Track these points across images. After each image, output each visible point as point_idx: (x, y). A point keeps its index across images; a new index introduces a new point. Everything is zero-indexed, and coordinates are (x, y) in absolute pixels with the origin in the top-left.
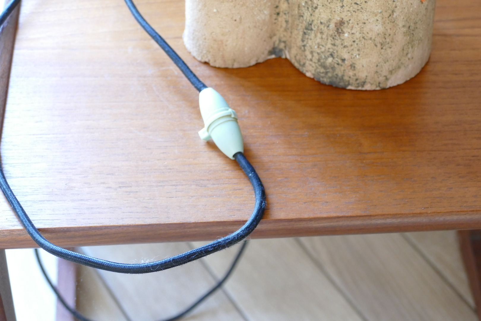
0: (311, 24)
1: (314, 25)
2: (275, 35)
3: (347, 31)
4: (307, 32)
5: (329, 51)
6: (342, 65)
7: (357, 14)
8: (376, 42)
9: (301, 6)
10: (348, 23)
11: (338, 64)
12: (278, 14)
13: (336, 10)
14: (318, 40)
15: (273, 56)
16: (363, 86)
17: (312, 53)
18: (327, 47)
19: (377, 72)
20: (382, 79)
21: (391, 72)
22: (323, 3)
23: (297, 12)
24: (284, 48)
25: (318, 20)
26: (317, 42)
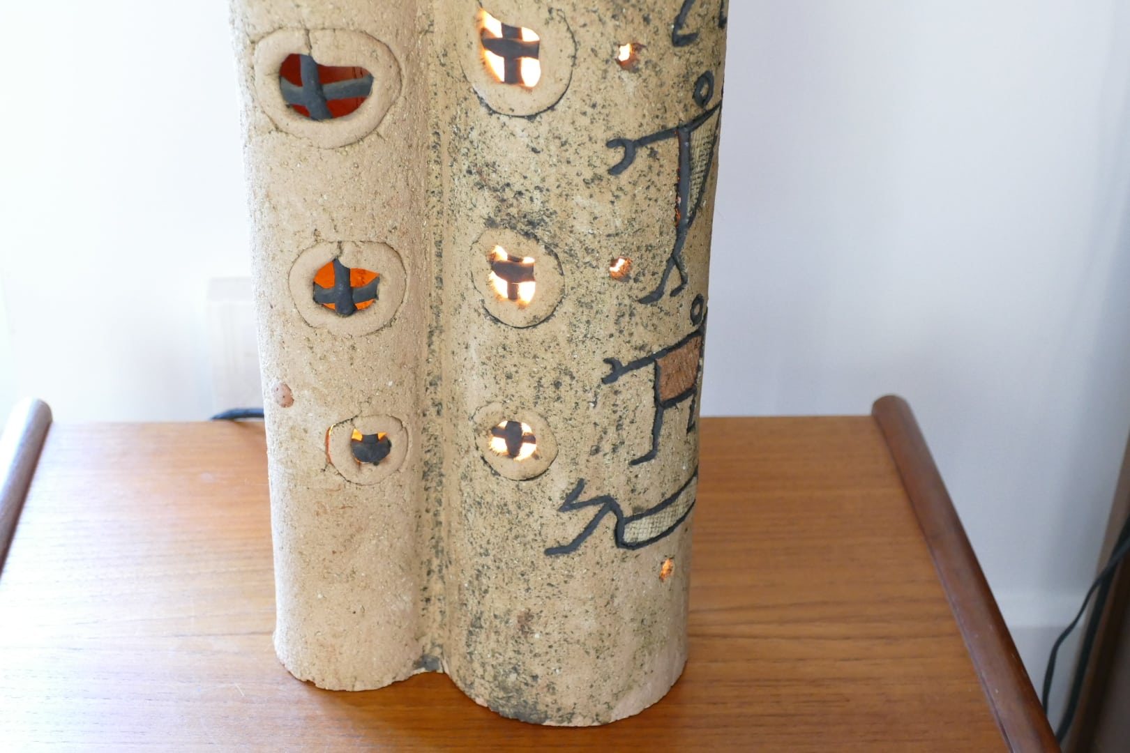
0: (480, 618)
1: (485, 620)
2: (424, 635)
3: (538, 630)
4: (474, 631)
5: (510, 663)
6: (532, 686)
7: (552, 601)
8: (587, 647)
9: (462, 587)
10: (539, 617)
11: (526, 684)
12: (428, 600)
13: (519, 594)
14: (493, 645)
15: (423, 670)
16: (570, 721)
17: (483, 665)
18: (507, 656)
19: (592, 696)
20: (601, 708)
21: (616, 696)
22: (496, 584)
23: (456, 597)
24: (439, 656)
25: (490, 611)
26: (490, 648)
